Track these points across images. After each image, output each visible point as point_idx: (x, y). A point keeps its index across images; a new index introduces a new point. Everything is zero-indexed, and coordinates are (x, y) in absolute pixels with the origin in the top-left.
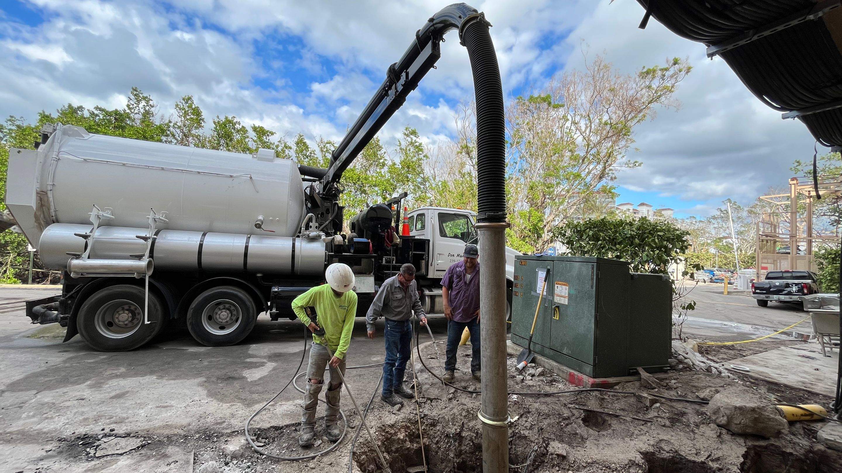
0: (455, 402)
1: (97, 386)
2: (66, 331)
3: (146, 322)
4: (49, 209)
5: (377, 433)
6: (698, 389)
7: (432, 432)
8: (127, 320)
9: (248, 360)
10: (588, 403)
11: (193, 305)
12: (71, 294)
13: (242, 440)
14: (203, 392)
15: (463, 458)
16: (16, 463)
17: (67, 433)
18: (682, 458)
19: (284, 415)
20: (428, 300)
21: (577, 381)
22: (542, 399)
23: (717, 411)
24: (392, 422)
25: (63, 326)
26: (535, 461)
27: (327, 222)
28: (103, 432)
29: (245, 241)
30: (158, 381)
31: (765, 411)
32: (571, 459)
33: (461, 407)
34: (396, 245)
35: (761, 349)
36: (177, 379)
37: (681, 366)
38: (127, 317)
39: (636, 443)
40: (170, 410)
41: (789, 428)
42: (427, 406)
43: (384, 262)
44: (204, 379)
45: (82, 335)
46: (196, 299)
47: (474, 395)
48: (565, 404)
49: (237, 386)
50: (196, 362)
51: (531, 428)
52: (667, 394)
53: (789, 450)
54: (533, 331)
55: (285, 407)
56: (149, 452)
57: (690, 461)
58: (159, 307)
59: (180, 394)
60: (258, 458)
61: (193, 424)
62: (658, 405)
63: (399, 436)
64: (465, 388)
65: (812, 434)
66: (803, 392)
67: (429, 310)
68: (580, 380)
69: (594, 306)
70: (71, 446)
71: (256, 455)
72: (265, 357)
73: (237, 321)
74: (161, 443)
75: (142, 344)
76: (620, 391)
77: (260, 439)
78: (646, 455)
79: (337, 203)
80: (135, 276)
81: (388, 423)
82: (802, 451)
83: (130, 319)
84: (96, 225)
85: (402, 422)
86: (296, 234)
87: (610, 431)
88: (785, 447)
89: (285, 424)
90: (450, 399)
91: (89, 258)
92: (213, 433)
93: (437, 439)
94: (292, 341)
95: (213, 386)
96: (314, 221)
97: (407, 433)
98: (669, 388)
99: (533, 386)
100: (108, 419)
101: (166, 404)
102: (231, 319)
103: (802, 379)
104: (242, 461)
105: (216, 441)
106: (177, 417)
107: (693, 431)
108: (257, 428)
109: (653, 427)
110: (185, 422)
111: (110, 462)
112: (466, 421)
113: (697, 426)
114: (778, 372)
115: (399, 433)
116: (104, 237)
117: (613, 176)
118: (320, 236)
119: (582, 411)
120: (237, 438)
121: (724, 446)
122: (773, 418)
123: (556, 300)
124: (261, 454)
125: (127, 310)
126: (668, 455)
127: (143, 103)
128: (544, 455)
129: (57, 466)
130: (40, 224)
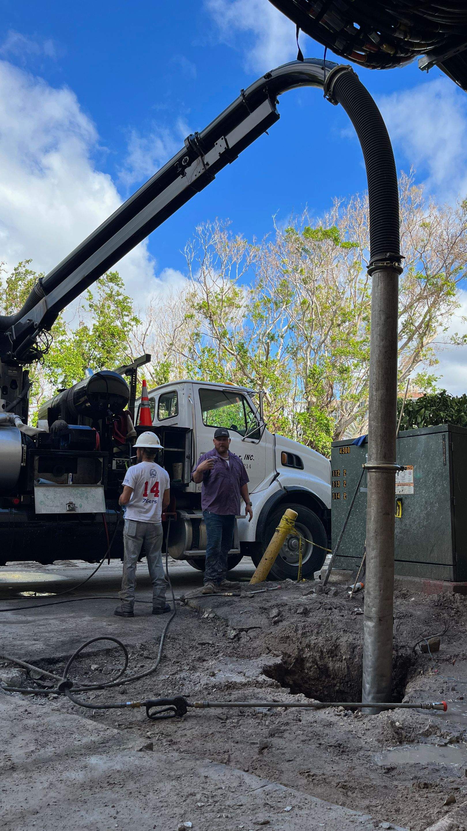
20: (188, 528)
21: (433, 589)
27: (15, 403)
43: (114, 467)
67: (190, 544)
68: (438, 587)
69: (449, 488)
79: (26, 373)
90: (276, 623)
117: (433, 358)
118: (11, 421)
123: (397, 492)
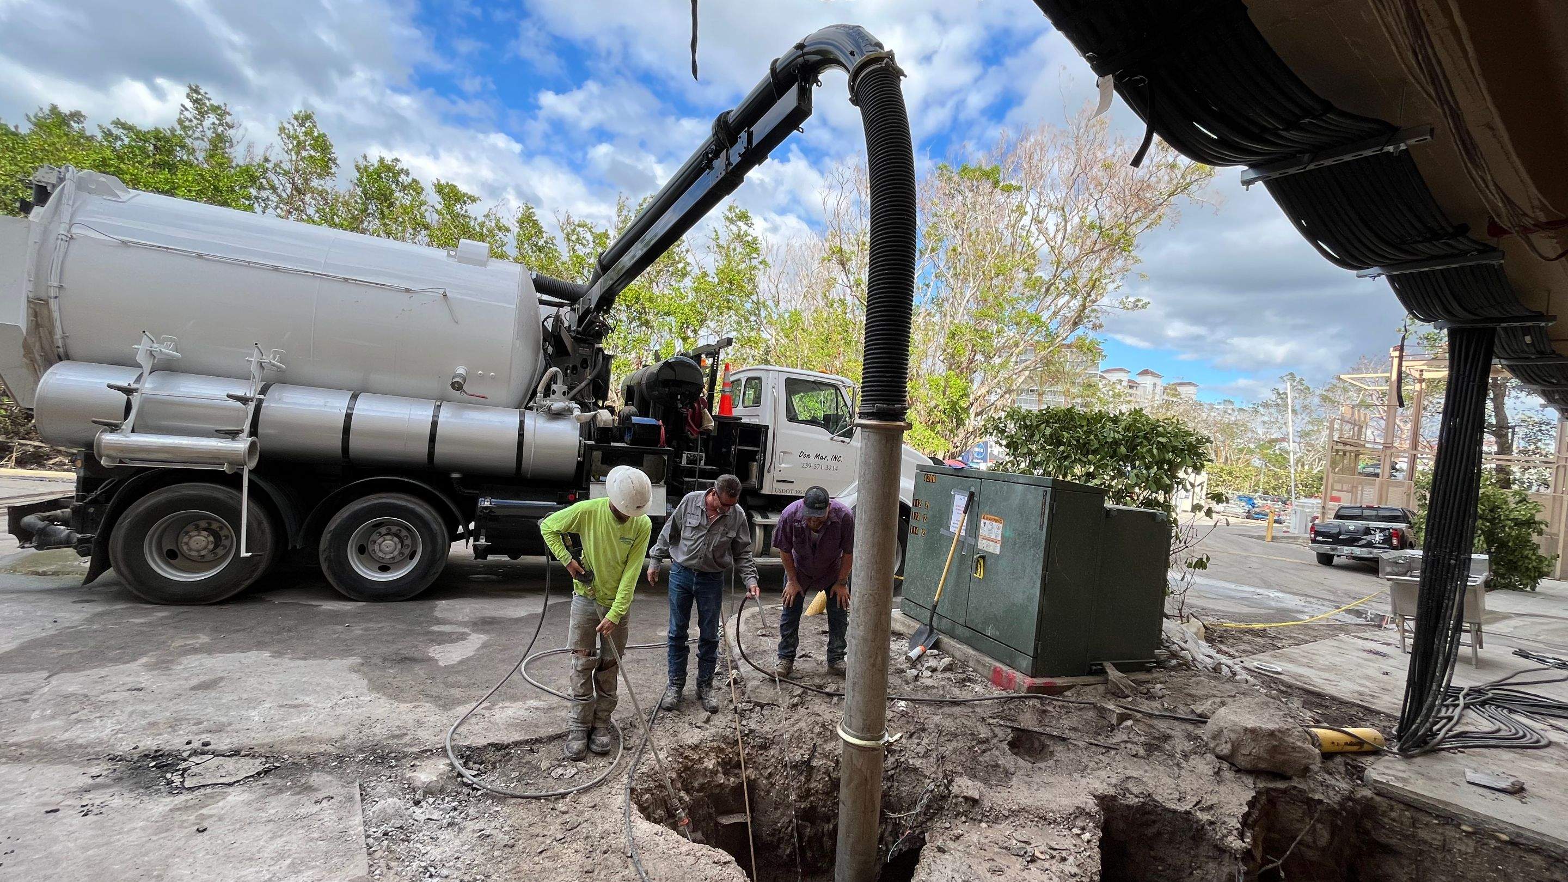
0: (802, 711)
1: (163, 665)
2: (88, 564)
3: (244, 554)
4: (51, 333)
5: (670, 759)
6: (1195, 699)
7: (761, 759)
8: (205, 548)
9: (436, 628)
10: (1021, 717)
11: (332, 525)
12: (93, 495)
13: (442, 765)
14: (362, 683)
15: (812, 802)
16: (41, 796)
17: (124, 747)
18: (1157, 804)
19: (510, 725)
20: (759, 533)
21: (1005, 681)
22: (946, 709)
23: (1217, 736)
24: (695, 740)
25: (83, 554)
26: (928, 806)
27: (583, 384)
28: (189, 747)
29: (430, 413)
30: (275, 661)
31: (1290, 735)
32: (987, 804)
33: (813, 718)
34: (708, 432)
35: (1307, 638)
36: (311, 658)
37: (1174, 662)
38: (204, 543)
39: (1090, 781)
40: (305, 711)
41: (1323, 762)
42: (754, 715)
43: (684, 462)
44: (359, 660)
45: (118, 570)
46: (338, 515)
47: (835, 699)
48: (983, 718)
49: (421, 672)
50: (339, 628)
51: (926, 755)
52: (1146, 706)
53: (1316, 797)
54: (940, 595)
55: (510, 712)
56: (279, 783)
57: (1169, 810)
58: (266, 526)
59: (318, 685)
60: (468, 795)
61: (351, 737)
62: (1129, 723)
63: (705, 765)
64: (820, 687)
65: (1356, 773)
66: (1356, 708)
68: (1010, 680)
69: (1042, 560)
70: (136, 769)
71: (465, 790)
72: (465, 624)
73: (412, 556)
74: (296, 767)
75: (236, 592)
76: (1073, 699)
77: (471, 763)
78: (1103, 800)
79: (600, 350)
80: (225, 468)
81: (689, 742)
82: (1338, 798)
83: (211, 547)
84: (147, 370)
85: (711, 741)
86: (526, 402)
87: (1051, 762)
88: (1313, 791)
89: (513, 740)
90: (795, 705)
91: (133, 431)
92: (388, 753)
93: (769, 770)
94: (513, 597)
95: (378, 673)
96: (560, 381)
97: (720, 760)
98: (1150, 696)
99: (933, 687)
100: (195, 724)
101: (295, 702)
102: (401, 553)
103: (1360, 688)
104: (443, 799)
105: (396, 766)
106: (320, 723)
107: (1178, 765)
108: (465, 746)
109: (1118, 758)
110: (336, 732)
111: (212, 797)
112: (819, 742)
113: (1186, 756)
114: (1326, 675)
115: (706, 760)
116: (162, 393)
117: (1098, 322)
118: (570, 411)
119: (1009, 730)
120: (432, 761)
121: (1222, 789)
122: (1299, 747)
123: (980, 546)
124: (474, 789)
125: (205, 529)
126: (1137, 800)
127: (211, 119)
128: (944, 798)
129: (116, 802)
130: (33, 361)
